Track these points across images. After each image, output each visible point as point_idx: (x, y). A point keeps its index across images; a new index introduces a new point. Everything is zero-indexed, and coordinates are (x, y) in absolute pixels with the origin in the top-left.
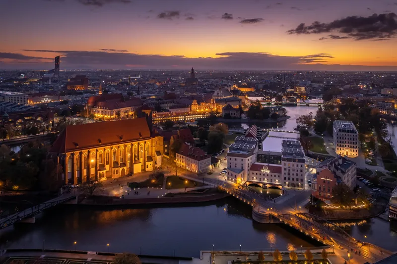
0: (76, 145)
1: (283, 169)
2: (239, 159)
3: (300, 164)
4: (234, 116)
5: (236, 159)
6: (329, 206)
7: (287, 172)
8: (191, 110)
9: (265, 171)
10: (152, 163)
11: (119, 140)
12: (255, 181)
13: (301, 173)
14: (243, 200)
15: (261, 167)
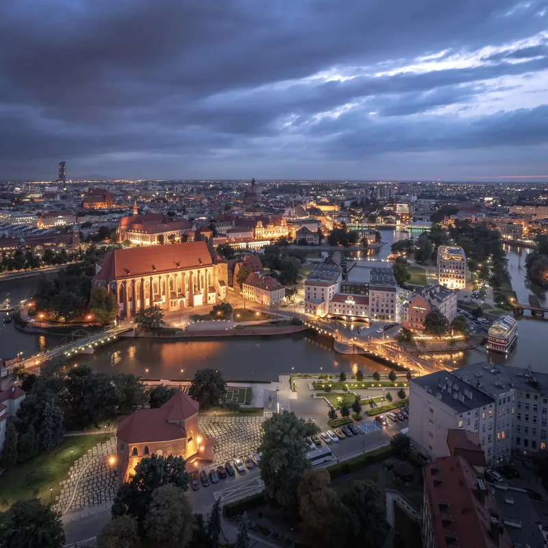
0: (128, 272)
1: (370, 300)
2: (319, 288)
3: (390, 293)
4: (311, 242)
5: (315, 289)
6: (420, 337)
7: (375, 303)
8: (254, 235)
9: (350, 302)
10: (214, 294)
11: (175, 267)
12: (338, 313)
13: (392, 304)
14: (328, 334)
15: (345, 298)
